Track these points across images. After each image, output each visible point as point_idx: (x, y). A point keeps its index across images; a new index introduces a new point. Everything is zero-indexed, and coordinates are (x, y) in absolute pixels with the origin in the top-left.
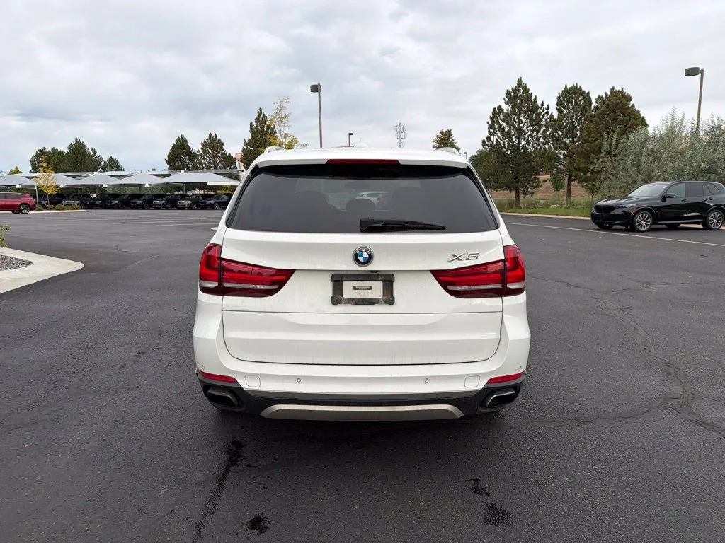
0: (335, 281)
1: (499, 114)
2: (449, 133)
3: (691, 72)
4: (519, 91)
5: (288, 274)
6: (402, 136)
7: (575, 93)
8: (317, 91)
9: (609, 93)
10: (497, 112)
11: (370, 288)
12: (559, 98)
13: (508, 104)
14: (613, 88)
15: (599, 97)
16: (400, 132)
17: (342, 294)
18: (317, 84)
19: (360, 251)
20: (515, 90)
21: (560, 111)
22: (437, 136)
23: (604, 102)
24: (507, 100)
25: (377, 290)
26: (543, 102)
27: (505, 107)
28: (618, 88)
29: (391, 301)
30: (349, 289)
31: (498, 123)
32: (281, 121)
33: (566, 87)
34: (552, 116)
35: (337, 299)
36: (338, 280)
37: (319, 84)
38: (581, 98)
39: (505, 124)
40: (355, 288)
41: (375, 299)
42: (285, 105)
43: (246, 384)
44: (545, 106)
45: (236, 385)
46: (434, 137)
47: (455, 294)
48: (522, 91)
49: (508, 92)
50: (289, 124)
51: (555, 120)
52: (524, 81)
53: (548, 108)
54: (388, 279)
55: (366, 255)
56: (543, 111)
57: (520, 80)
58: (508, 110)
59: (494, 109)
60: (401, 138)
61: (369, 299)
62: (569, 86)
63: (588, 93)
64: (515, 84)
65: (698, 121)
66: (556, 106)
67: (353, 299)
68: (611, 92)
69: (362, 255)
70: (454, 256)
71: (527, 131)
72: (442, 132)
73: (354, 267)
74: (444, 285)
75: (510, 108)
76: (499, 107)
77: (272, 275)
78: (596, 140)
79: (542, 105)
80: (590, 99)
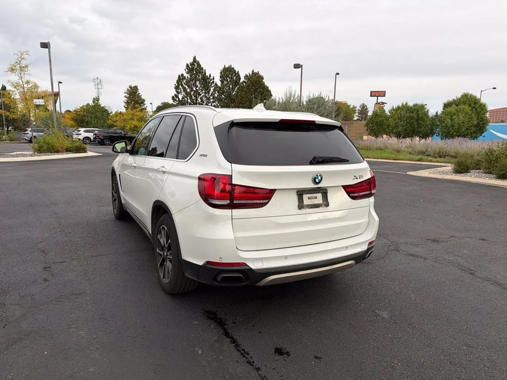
0: (300, 195)
1: (183, 79)
2: (136, 87)
3: (297, 66)
4: (194, 65)
5: (272, 192)
6: (100, 87)
7: (231, 71)
8: (47, 48)
9: (251, 73)
10: (181, 78)
11: (316, 198)
12: (221, 73)
13: (188, 74)
14: (253, 71)
15: (246, 75)
16: (98, 84)
17: (303, 203)
18: (47, 42)
19: (317, 176)
20: (192, 64)
21: (222, 82)
22: (128, 89)
23: (249, 79)
24: (187, 70)
25: (319, 198)
26: (210, 75)
27: (186, 75)
28: (256, 71)
29: (327, 205)
30: (306, 200)
31: (182, 86)
32: (21, 70)
33: (225, 66)
34: (216, 84)
35: (301, 206)
36: (300, 193)
37: (49, 42)
38: (234, 75)
39: (187, 87)
40: (309, 198)
41: (320, 204)
42: (25, 56)
43: (254, 266)
44: (212, 78)
45: (247, 267)
46: (125, 90)
47: (353, 198)
48: (196, 65)
49: (187, 65)
50: (29, 72)
51: (219, 87)
52: (197, 59)
53: (213, 79)
54: (324, 192)
55: (320, 178)
56: (211, 80)
57: (195, 58)
58: (188, 77)
59: (179, 76)
60: (98, 89)
61: (317, 204)
62: (227, 66)
63: (238, 72)
64: (191, 60)
65: (301, 95)
66: (219, 78)
67: (309, 205)
68: (252, 73)
69: (318, 178)
70: (355, 176)
71: (201, 93)
72: (130, 87)
73: (312, 186)
74: (348, 193)
75: (189, 76)
76: (182, 75)
77: (267, 193)
78: (246, 103)
79: (210, 76)
80: (239, 76)
